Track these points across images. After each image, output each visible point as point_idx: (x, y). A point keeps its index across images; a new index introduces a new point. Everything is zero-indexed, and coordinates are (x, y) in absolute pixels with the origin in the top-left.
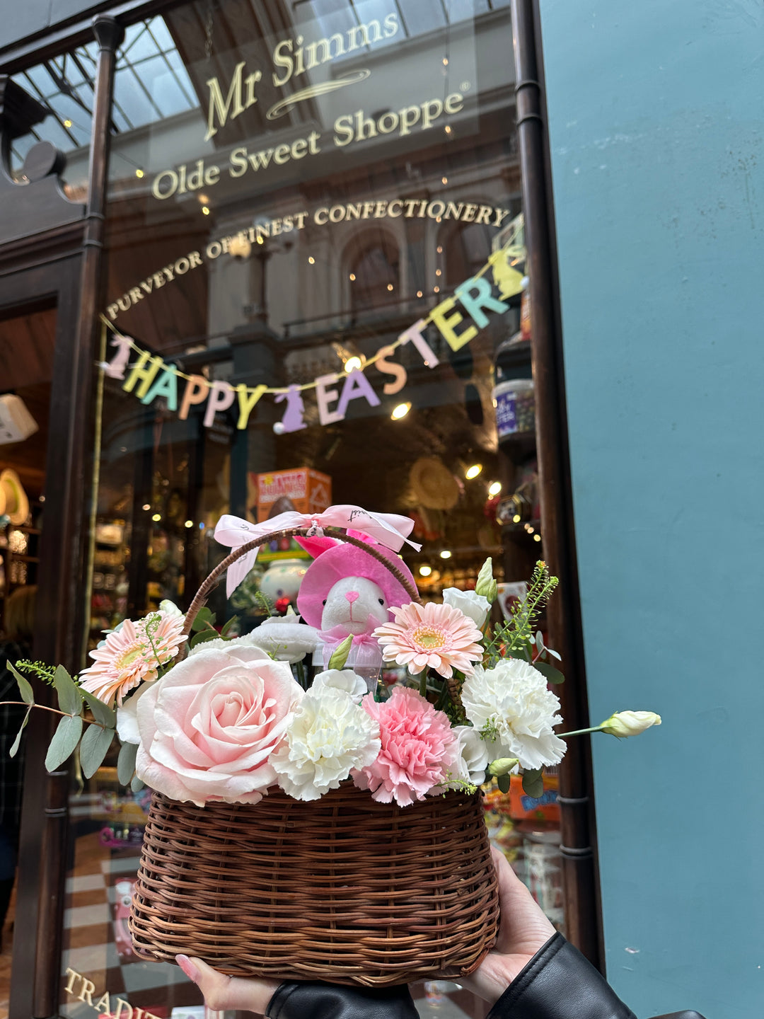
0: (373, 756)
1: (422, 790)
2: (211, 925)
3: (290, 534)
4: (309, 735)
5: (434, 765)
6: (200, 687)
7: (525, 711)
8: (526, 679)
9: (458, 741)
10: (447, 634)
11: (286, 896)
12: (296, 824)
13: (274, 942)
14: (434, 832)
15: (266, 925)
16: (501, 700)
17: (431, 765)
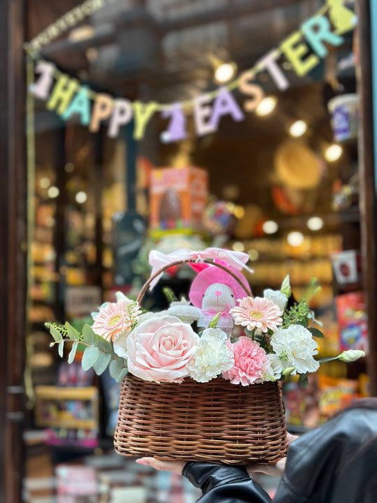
0: (232, 366)
1: (252, 380)
2: (158, 438)
3: (187, 261)
4: (203, 356)
5: (258, 370)
6: (153, 334)
7: (300, 348)
8: (302, 334)
9: (269, 360)
10: (266, 313)
11: (191, 425)
13: (186, 445)
14: (257, 401)
15: (183, 438)
16: (289, 342)
17: (257, 369)
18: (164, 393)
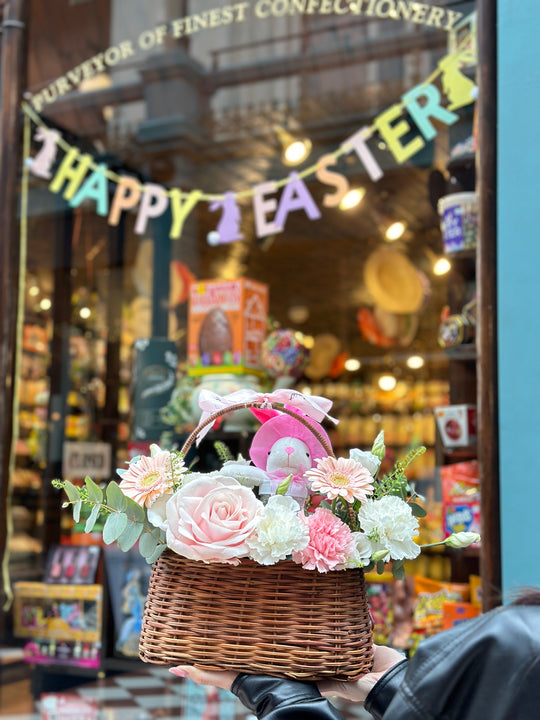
0: (305, 544)
1: (332, 565)
2: (202, 639)
3: (249, 406)
4: (269, 529)
6: (201, 499)
7: (396, 525)
8: (399, 508)
9: (355, 540)
10: (351, 478)
11: (248, 624)
13: (240, 650)
14: (336, 595)
15: (234, 640)
16: (382, 517)
17: (338, 551)
18: (212, 579)
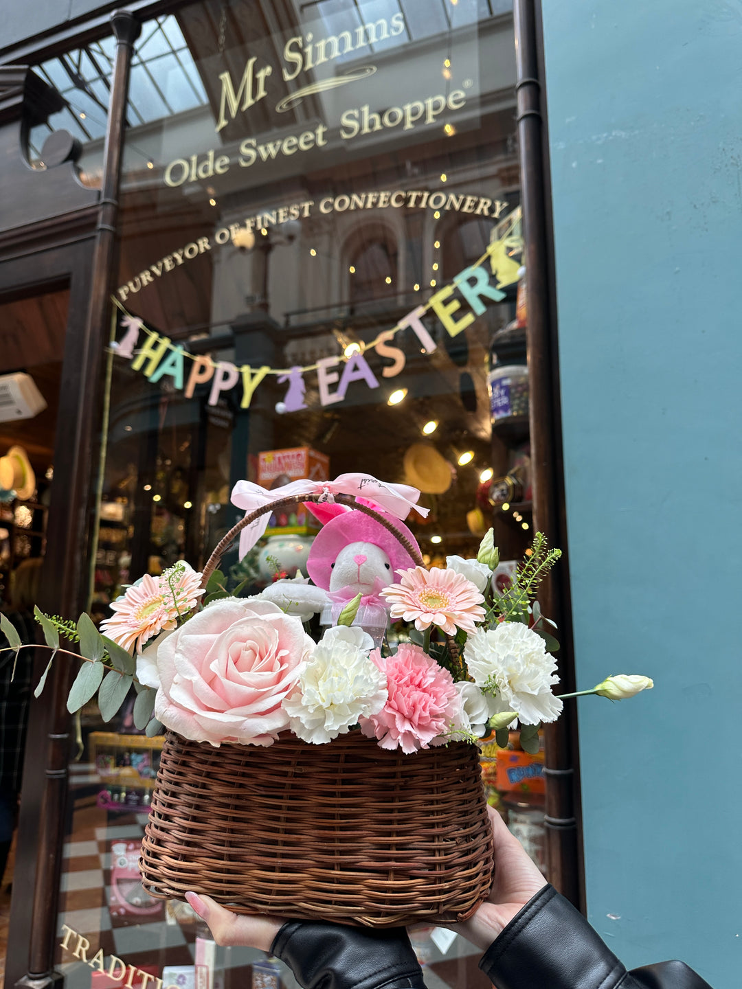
0: (381, 705)
1: (426, 739)
2: (220, 863)
3: (302, 499)
4: (321, 683)
5: (438, 716)
6: (217, 636)
7: (525, 669)
8: (525, 640)
9: (460, 695)
10: (452, 596)
11: (293, 837)
12: (305, 769)
13: (281, 882)
14: (434, 783)
15: (272, 864)
16: (502, 657)
17: (435, 716)
18: (238, 763)
